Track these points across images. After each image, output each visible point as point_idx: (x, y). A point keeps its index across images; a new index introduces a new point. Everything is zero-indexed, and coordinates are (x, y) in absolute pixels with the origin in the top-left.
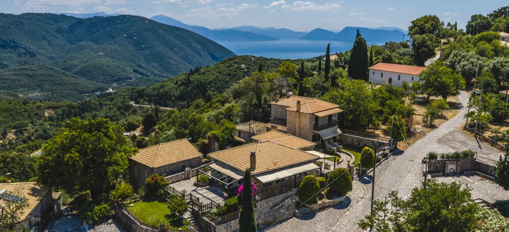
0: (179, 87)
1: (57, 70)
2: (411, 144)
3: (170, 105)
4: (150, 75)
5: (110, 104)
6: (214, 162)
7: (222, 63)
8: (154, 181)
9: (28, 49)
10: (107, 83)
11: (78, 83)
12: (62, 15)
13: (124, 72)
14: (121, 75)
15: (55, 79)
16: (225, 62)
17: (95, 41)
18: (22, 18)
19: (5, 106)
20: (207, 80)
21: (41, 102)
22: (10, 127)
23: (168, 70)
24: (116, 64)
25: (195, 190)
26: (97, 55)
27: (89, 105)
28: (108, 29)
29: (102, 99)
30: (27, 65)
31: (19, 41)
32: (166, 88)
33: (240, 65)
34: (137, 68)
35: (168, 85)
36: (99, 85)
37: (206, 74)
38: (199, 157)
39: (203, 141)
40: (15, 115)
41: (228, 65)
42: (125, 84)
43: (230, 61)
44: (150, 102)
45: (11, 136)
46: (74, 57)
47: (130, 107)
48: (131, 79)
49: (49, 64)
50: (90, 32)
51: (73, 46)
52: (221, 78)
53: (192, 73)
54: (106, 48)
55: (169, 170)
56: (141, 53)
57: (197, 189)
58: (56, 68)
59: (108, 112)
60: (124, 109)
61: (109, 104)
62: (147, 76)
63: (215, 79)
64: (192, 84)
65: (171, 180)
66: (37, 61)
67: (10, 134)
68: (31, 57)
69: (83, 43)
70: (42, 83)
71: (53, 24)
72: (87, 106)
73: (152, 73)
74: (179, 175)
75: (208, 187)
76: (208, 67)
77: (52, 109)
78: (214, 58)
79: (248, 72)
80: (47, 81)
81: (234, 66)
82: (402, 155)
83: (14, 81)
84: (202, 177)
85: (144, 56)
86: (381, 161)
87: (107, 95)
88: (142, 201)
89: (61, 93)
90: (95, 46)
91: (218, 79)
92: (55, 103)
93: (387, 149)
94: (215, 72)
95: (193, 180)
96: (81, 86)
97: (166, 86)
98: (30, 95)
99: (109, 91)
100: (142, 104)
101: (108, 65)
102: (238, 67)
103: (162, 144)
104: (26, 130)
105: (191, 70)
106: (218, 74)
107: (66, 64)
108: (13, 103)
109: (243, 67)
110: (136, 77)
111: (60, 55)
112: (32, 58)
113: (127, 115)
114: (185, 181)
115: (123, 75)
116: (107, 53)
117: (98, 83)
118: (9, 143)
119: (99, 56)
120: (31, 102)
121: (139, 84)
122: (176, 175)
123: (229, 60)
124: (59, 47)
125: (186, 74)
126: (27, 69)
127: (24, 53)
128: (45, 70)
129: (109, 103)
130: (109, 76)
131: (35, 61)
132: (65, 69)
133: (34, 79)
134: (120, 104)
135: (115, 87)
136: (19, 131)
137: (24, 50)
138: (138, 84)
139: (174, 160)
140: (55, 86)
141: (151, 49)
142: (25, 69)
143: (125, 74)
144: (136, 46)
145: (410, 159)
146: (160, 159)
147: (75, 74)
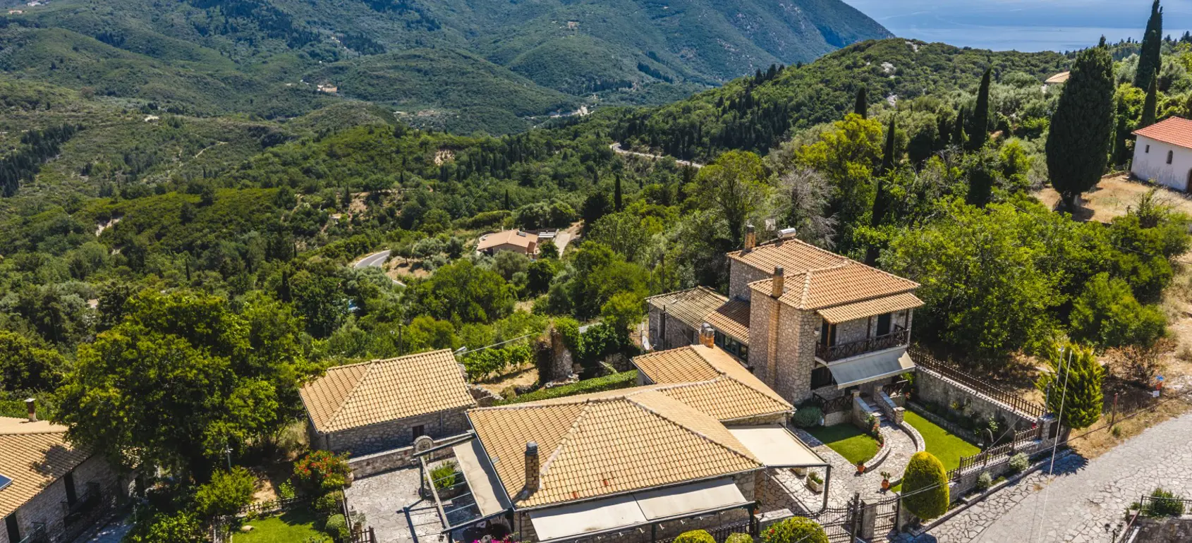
0: (723, 114)
1: (477, 61)
2: (1129, 434)
3: (698, 155)
4: (674, 76)
5: (569, 145)
7: (834, 58)
9: (426, 11)
10: (579, 94)
11: (516, 92)
13: (616, 70)
14: (611, 77)
15: (471, 80)
16: (843, 55)
19: (362, 140)
20: (791, 99)
21: (429, 132)
22: (357, 186)
23: (716, 67)
24: (601, 49)
25: (407, 510)
26: (563, 29)
27: (525, 146)
29: (556, 131)
30: (420, 48)
32: (694, 116)
33: (878, 64)
34: (647, 61)
35: (700, 109)
36: (561, 97)
37: (793, 84)
40: (377, 158)
41: (848, 62)
42: (618, 96)
43: (855, 54)
44: (654, 146)
45: (358, 205)
46: (514, 31)
47: (607, 155)
48: (630, 86)
49: (463, 45)
51: (515, 7)
52: (828, 95)
53: (760, 79)
54: (583, 13)
55: (376, 438)
56: (659, 25)
58: (476, 57)
59: (559, 165)
60: (595, 161)
61: (566, 146)
62: (667, 79)
63: (811, 98)
64: (756, 108)
65: (369, 468)
66: (440, 40)
67: (357, 200)
68: (430, 29)
70: (446, 87)
72: (520, 148)
73: (680, 72)
74: (394, 454)
76: (799, 66)
77: (450, 149)
78: (831, 38)
79: (898, 82)
80: (455, 83)
81: (864, 65)
82: (1072, 475)
83: (392, 82)
85: (665, 32)
86: (991, 488)
87: (568, 124)
89: (481, 112)
90: (561, 8)
91: (818, 99)
92: (457, 138)
93: (1022, 450)
94: (813, 81)
96: (522, 99)
97: (696, 108)
98: (420, 114)
99: (579, 111)
100: (636, 150)
101: (584, 51)
102: (873, 70)
103: (376, 363)
104: (387, 194)
105: (759, 73)
106: (821, 86)
107: (498, 47)
108: (377, 131)
109: (887, 70)
110: (643, 82)
111: (487, 26)
112: (433, 32)
113: (599, 173)
114: (410, 472)
115: (614, 75)
116: (584, 24)
117: (558, 93)
118: (353, 221)
119: (568, 30)
120: (412, 132)
121: (648, 98)
122: (385, 453)
123: (855, 49)
124: (488, 9)
125: (745, 81)
126: (419, 57)
127: (418, 22)
128: (453, 60)
129: (568, 142)
130: (584, 76)
131: (436, 39)
132: (493, 58)
133: (430, 80)
134: (589, 147)
135: (594, 104)
136: (374, 198)
137: (417, 14)
138: (645, 98)
139: (387, 414)
140: (470, 97)
141: (683, 15)
142: (415, 56)
143: (618, 74)
144: (649, 7)
145: (1091, 497)
146: (352, 409)
147: (514, 70)
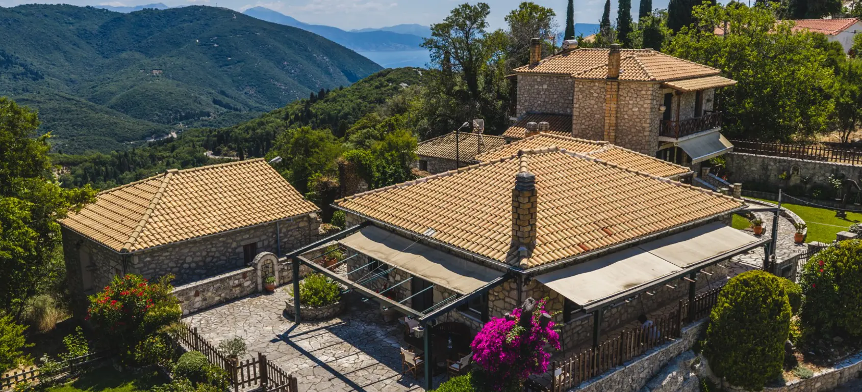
0: (290, 125)
1: (79, 101)
4: (242, 107)
5: (169, 156)
6: (354, 231)
7: (365, 82)
8: (119, 304)
9: (29, 66)
10: (168, 123)
11: (115, 123)
12: (88, 7)
13: (196, 104)
14: (192, 109)
15: (76, 116)
16: (372, 79)
17: (145, 51)
18: (18, 13)
20: (340, 111)
23: (273, 99)
24: (183, 89)
25: (285, 338)
26: (150, 76)
27: (132, 159)
28: (167, 30)
29: (156, 148)
30: (27, 94)
31: (13, 53)
32: (268, 127)
33: (398, 84)
34: (220, 97)
35: (271, 122)
36: (154, 126)
37: (338, 101)
38: (305, 217)
39: (325, 179)
41: (376, 84)
42: (199, 123)
43: (381, 78)
44: (239, 151)
46: (109, 79)
47: (203, 160)
48: (208, 115)
49: (65, 91)
50: (137, 35)
51: (107, 61)
52: (366, 106)
53: (313, 99)
54: (165, 63)
55: (196, 263)
56: (226, 71)
57: (296, 331)
58: (78, 99)
60: (193, 165)
61: (167, 157)
62: (236, 110)
63: (354, 109)
64: (314, 119)
65: (198, 299)
66: (45, 87)
68: (34, 79)
69: (124, 55)
70: (53, 123)
71: (72, 24)
72: (128, 160)
73: (246, 104)
74: (230, 278)
75: (337, 321)
76: (341, 88)
77: (65, 166)
78: (351, 77)
80: (61, 120)
81: (388, 85)
84: (315, 287)
85: (230, 76)
87: (166, 143)
88: (73, 385)
89: (87, 141)
90: (145, 61)
91: (359, 110)
92: (71, 156)
94: (354, 98)
95: (283, 296)
96: (121, 128)
97: (268, 122)
99: (170, 136)
100: (225, 155)
101: (169, 91)
102: (395, 88)
103: (174, 173)
105: (312, 95)
106: (360, 100)
107: (96, 91)
109: (404, 88)
110: (218, 112)
111: (85, 76)
112: (37, 82)
114: (255, 300)
115: (195, 108)
116: (166, 72)
117: (150, 123)
119: (153, 76)
121: (223, 123)
122: (217, 278)
123: (380, 75)
124: (84, 63)
125: (303, 102)
126: (27, 100)
127: (23, 74)
128: (58, 102)
129: (168, 154)
130: (171, 110)
131: (41, 87)
132: (94, 99)
134: (187, 155)
135: (181, 130)
137: (21, 68)
138: (221, 123)
139: (212, 225)
140: (76, 129)
141: (243, 63)
142: (24, 100)
143: (198, 107)
144: (217, 58)
146: (159, 222)
147: (112, 107)
